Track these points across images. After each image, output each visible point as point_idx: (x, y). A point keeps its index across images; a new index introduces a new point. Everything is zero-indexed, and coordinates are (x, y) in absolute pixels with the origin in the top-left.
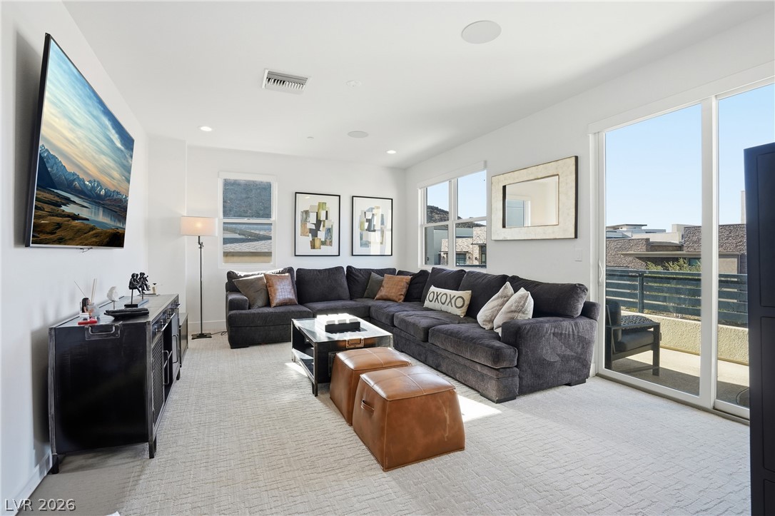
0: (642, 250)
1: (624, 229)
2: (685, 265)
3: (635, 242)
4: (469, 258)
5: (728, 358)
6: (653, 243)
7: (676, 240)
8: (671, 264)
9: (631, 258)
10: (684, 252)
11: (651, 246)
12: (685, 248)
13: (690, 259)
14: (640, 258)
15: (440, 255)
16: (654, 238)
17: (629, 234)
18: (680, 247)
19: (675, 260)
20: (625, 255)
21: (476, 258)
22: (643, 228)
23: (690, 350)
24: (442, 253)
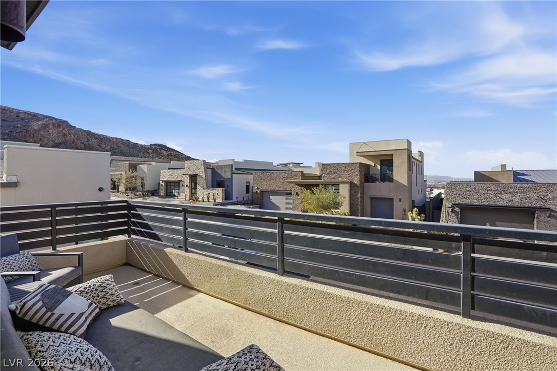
0: (299, 179)
1: (291, 166)
2: (323, 189)
3: (295, 173)
4: (183, 185)
5: (409, 360)
6: (305, 174)
7: (318, 172)
8: (315, 188)
9: (292, 185)
10: (322, 180)
11: (304, 176)
12: (322, 178)
13: (325, 185)
14: (298, 185)
15: (159, 183)
16: (306, 171)
17: (292, 169)
18: (320, 177)
19: (317, 185)
20: (289, 182)
21: (187, 186)
22: (301, 165)
23: (342, 339)
24: (161, 182)
